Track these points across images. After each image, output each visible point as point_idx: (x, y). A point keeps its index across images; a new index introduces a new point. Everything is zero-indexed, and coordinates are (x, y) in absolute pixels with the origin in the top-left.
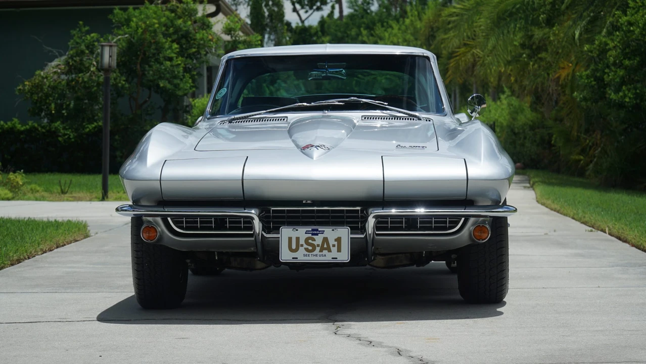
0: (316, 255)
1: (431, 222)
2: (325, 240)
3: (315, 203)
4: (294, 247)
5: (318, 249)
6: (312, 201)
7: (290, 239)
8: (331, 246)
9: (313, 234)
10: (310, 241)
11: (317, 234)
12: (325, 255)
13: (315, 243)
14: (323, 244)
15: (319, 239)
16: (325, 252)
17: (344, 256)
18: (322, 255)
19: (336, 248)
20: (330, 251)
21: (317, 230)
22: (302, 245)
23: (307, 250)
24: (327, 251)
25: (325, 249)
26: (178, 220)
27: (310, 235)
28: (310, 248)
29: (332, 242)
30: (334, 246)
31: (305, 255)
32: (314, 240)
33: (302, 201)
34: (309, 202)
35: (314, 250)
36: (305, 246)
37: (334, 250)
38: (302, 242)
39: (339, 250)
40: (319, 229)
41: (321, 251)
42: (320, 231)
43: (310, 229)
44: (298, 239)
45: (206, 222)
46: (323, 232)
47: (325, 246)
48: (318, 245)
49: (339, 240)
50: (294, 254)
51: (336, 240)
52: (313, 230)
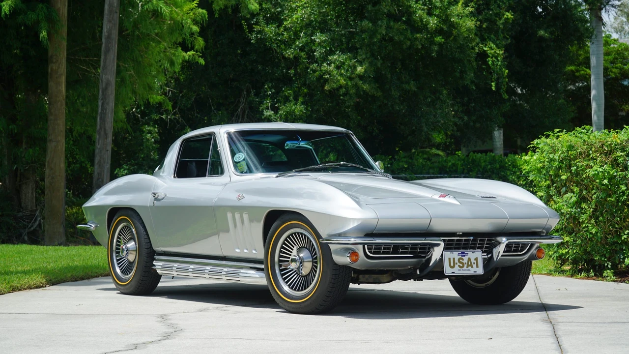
0: (465, 270)
2: (469, 259)
3: (464, 234)
4: (452, 265)
5: (466, 266)
6: (462, 233)
7: (450, 259)
9: (462, 256)
10: (461, 260)
11: (464, 256)
12: (470, 270)
13: (464, 262)
14: (468, 262)
15: (465, 259)
16: (470, 268)
17: (480, 271)
18: (468, 270)
20: (472, 267)
21: (464, 253)
22: (457, 264)
23: (459, 266)
25: (470, 266)
27: (460, 256)
28: (461, 265)
29: (473, 261)
30: (474, 263)
31: (459, 270)
32: (463, 260)
33: (457, 233)
35: (463, 266)
36: (459, 264)
37: (475, 266)
38: (456, 261)
39: (477, 267)
41: (467, 267)
43: (460, 253)
44: (454, 259)
46: (467, 254)
47: (469, 264)
49: (476, 259)
50: (453, 270)
51: (475, 259)
52: (462, 253)
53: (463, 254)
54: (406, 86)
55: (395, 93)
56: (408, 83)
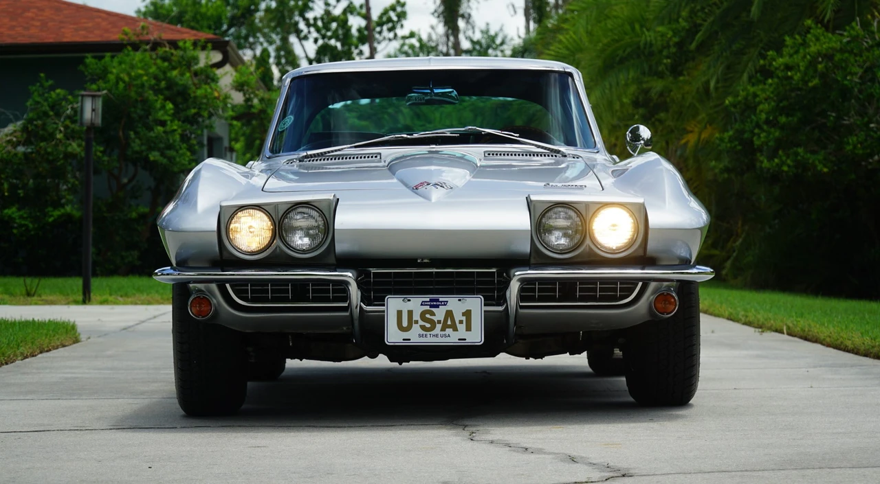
0: (436, 336)
2: (449, 314)
3: (434, 262)
4: (405, 324)
5: (439, 327)
6: (430, 260)
7: (400, 313)
8: (457, 322)
9: (431, 306)
10: (428, 316)
11: (437, 306)
12: (449, 336)
13: (435, 318)
14: (446, 320)
15: (440, 313)
16: (449, 331)
17: (475, 336)
18: (445, 336)
19: (464, 325)
20: (455, 329)
21: (437, 300)
22: (416, 322)
23: (423, 327)
25: (449, 327)
27: (428, 308)
28: (428, 325)
29: (458, 316)
30: (461, 322)
31: (421, 336)
32: (433, 314)
33: (417, 260)
34: (426, 261)
35: (433, 328)
36: (421, 323)
37: (462, 327)
38: (416, 317)
39: (469, 328)
40: (441, 299)
41: (443, 329)
42: (441, 302)
43: (428, 300)
44: (410, 313)
46: (445, 303)
47: (449, 323)
48: (439, 322)
49: (468, 314)
50: (406, 335)
51: (464, 314)
52: (432, 301)
53: (435, 304)
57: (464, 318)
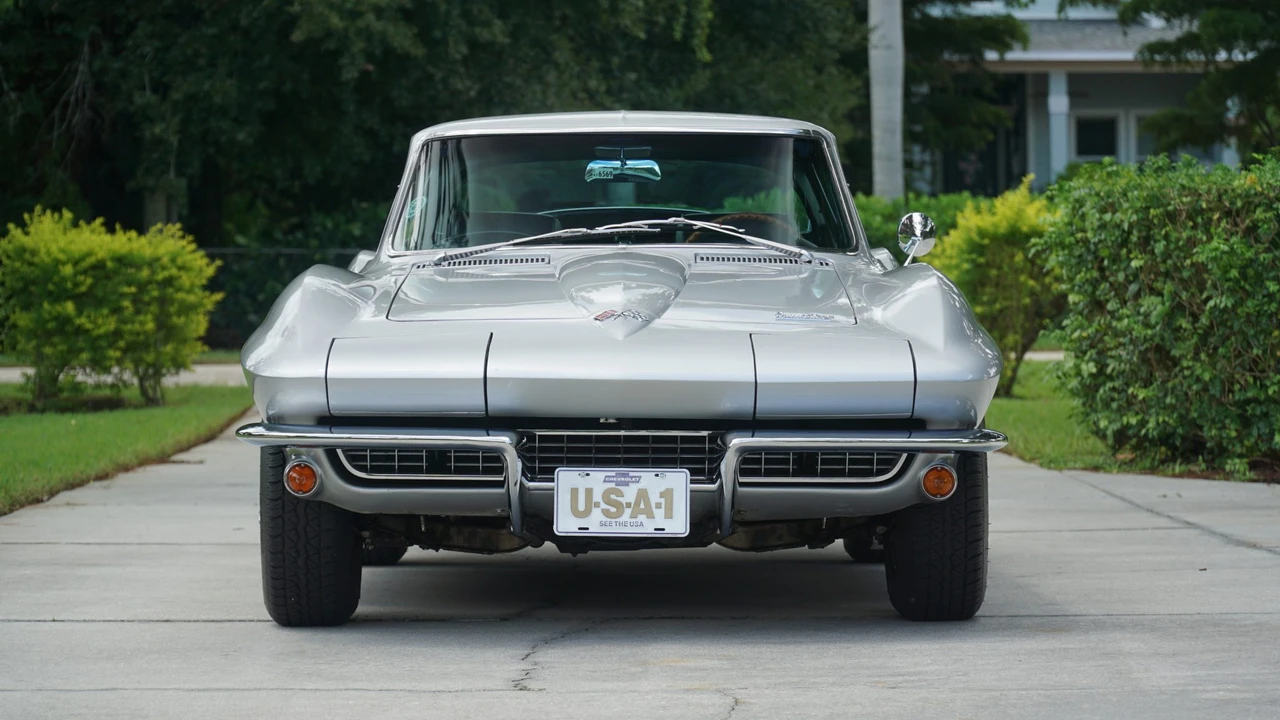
0: (624, 523)
1: (842, 462)
2: (643, 495)
3: (623, 422)
4: (582, 507)
5: (628, 512)
6: (617, 419)
7: (574, 492)
8: (653, 506)
9: (618, 484)
10: (613, 497)
11: (626, 484)
12: (642, 524)
13: (623, 500)
14: (637, 503)
15: (630, 494)
16: (642, 518)
17: (678, 525)
18: (637, 524)
19: (662, 510)
20: (651, 516)
22: (597, 505)
23: (606, 513)
24: (644, 516)
25: (642, 512)
26: (356, 454)
27: (613, 485)
28: (613, 510)
29: (654, 498)
30: (658, 506)
31: (604, 523)
32: (620, 494)
33: (599, 419)
34: (612, 421)
35: (619, 514)
36: (603, 506)
37: (659, 513)
38: (597, 497)
39: (669, 515)
40: (631, 474)
41: (634, 515)
42: (632, 477)
43: (614, 474)
44: (589, 492)
45: (409, 458)
46: (638, 480)
47: (642, 506)
48: (629, 505)
49: (668, 495)
50: (583, 522)
51: (662, 495)
52: (618, 475)
53: (622, 480)
54: (483, 34)
55: (458, 50)
56: (487, 24)
57: (663, 501)
